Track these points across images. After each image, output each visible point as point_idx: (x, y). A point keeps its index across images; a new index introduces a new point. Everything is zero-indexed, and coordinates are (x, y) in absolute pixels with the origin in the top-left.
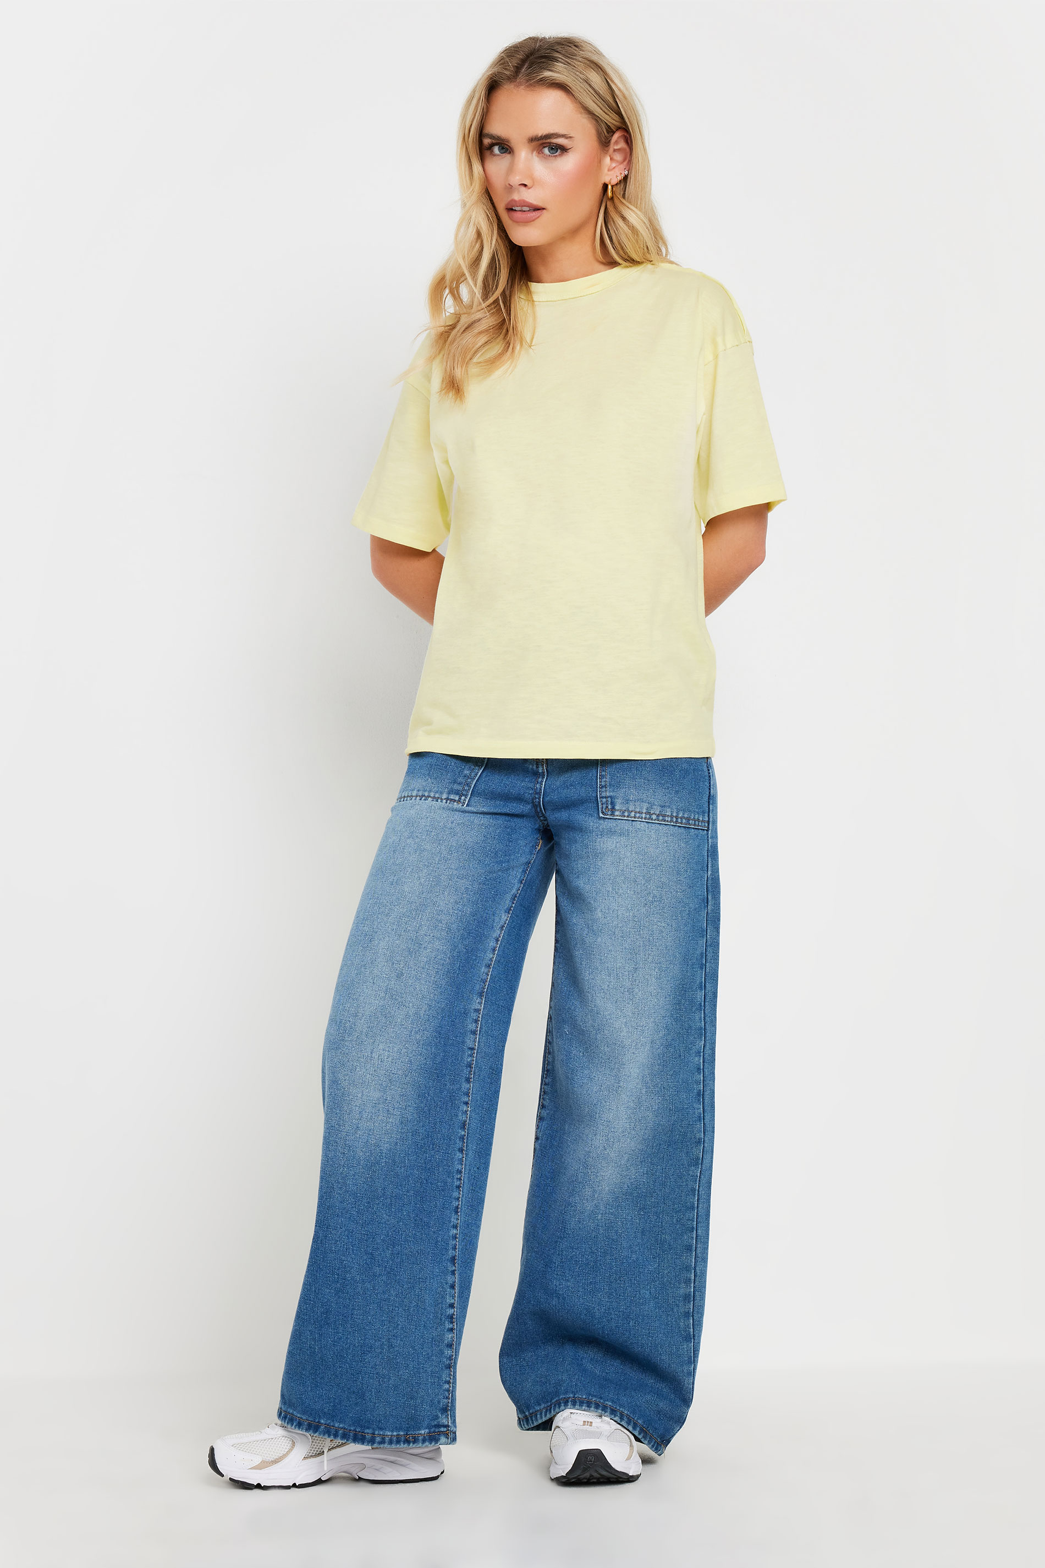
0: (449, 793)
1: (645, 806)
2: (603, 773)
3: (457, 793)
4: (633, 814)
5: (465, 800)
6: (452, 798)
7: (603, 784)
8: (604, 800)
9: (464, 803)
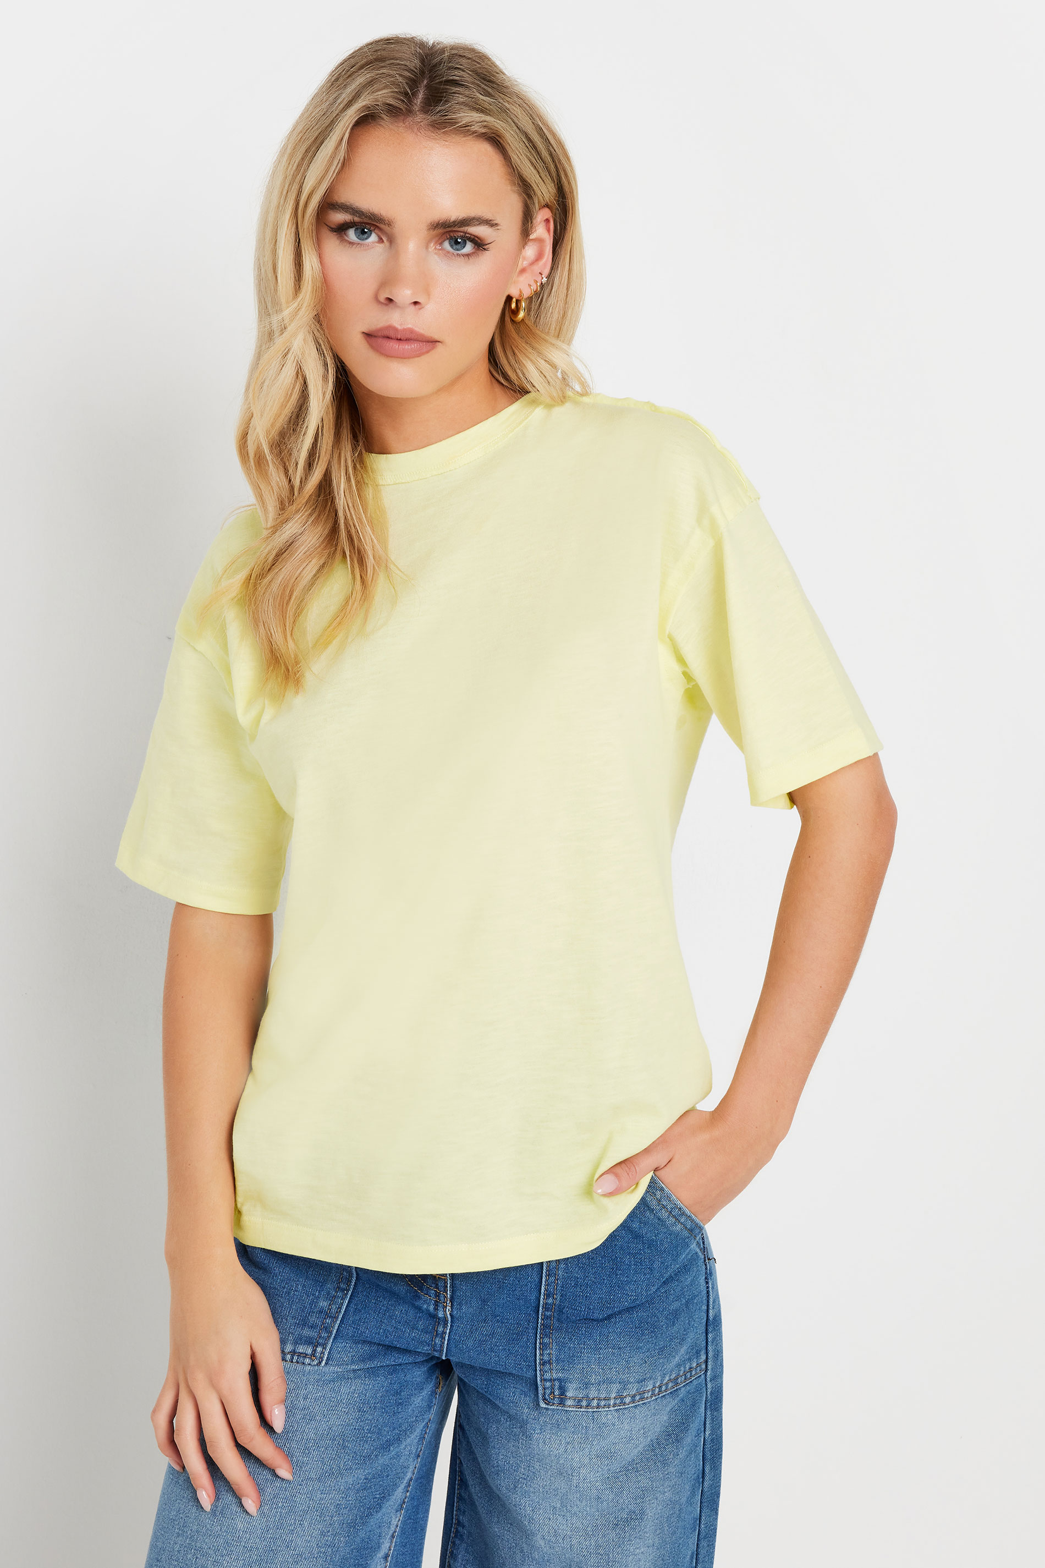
0: (296, 1343)
1: (615, 1387)
2: (546, 1340)
3: (309, 1341)
4: (595, 1403)
5: (322, 1353)
6: (301, 1351)
7: (546, 1358)
8: (548, 1384)
9: (322, 1358)
